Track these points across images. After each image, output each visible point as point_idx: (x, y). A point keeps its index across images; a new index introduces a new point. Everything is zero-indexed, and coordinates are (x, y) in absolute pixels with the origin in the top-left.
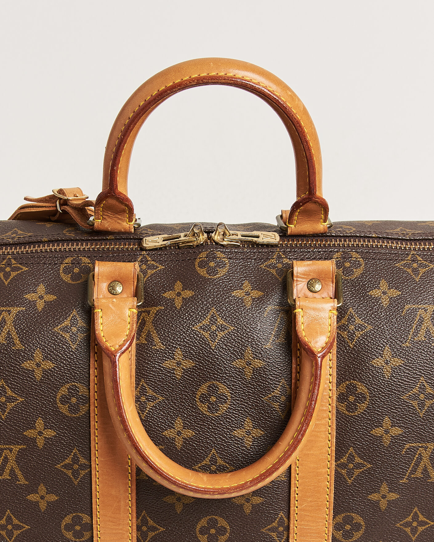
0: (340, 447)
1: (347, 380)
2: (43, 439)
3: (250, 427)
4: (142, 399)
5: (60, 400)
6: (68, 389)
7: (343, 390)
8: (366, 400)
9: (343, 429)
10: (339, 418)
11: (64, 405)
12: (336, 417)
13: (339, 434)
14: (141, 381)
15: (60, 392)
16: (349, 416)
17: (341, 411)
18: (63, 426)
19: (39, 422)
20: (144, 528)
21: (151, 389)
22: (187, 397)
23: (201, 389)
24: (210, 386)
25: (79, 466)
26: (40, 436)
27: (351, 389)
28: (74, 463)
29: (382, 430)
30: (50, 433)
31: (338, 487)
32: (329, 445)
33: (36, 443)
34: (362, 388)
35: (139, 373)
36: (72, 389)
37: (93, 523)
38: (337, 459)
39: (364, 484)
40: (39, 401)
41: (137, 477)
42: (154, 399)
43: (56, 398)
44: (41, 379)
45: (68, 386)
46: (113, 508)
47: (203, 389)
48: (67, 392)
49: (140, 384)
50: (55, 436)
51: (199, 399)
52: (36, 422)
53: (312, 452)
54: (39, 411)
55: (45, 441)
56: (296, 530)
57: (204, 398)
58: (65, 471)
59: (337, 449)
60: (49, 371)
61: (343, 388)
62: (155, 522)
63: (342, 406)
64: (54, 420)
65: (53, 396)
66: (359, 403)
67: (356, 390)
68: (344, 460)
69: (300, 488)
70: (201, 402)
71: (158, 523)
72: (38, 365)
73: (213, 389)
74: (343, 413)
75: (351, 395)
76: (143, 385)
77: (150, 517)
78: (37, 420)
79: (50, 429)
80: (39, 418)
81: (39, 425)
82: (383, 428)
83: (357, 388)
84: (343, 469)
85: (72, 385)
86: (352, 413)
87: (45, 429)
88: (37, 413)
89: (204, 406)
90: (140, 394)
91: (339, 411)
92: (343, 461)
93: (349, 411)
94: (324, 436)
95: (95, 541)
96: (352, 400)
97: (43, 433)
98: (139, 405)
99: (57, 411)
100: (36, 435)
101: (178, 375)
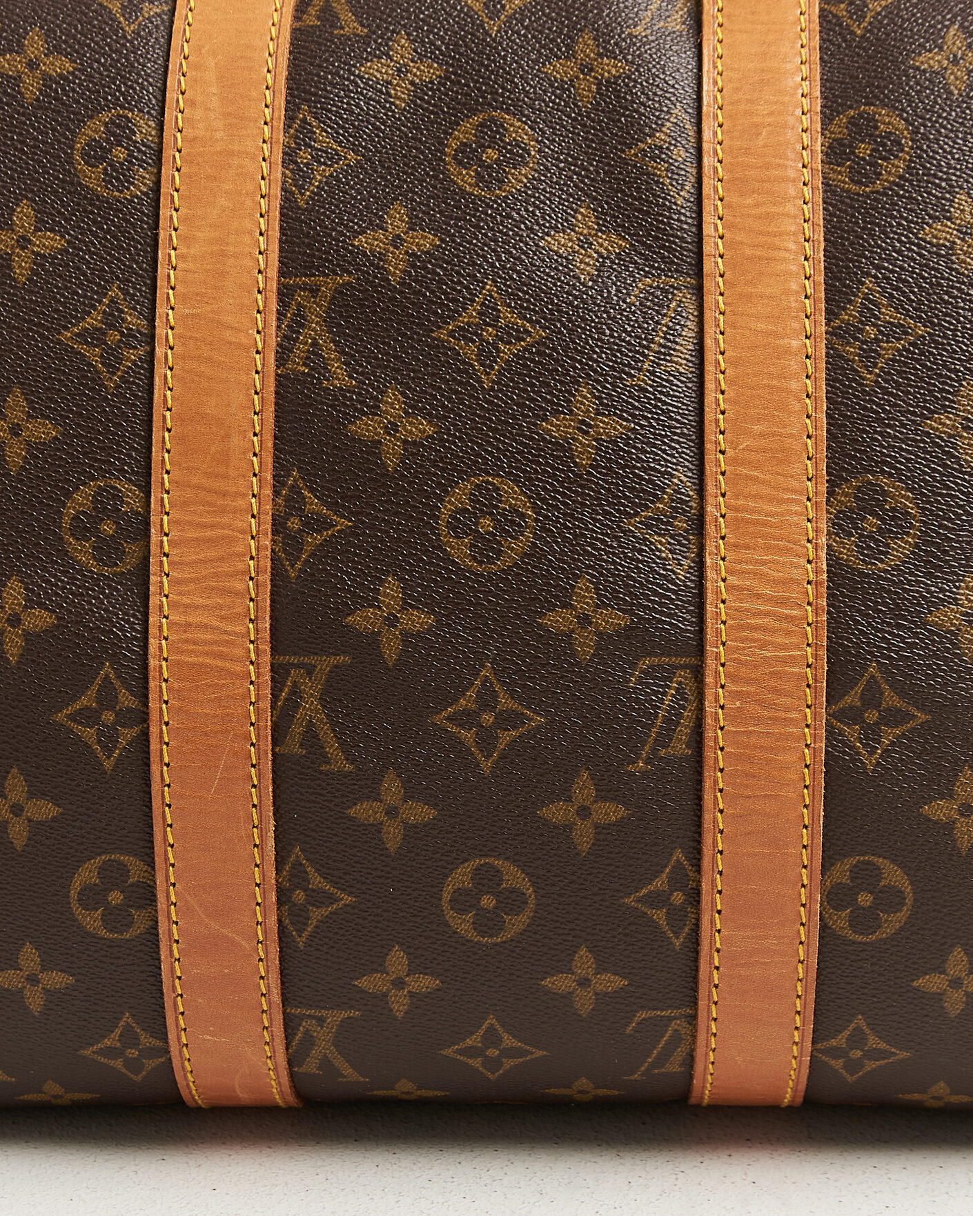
0: (839, 280)
1: (851, 107)
2: (29, 258)
3: (589, 227)
4: (301, 157)
5: (85, 155)
6: (106, 124)
7: (840, 133)
8: (902, 151)
9: (843, 230)
10: (831, 204)
11: (92, 166)
12: (824, 202)
13: (834, 244)
14: (299, 109)
15: (84, 134)
16: (858, 194)
17: (836, 186)
18: (88, 224)
19: (22, 212)
20: (294, 524)
21: (326, 132)
22: (422, 153)
23: (459, 131)
24: (481, 125)
25: (122, 334)
26: (23, 248)
27: (864, 128)
28: (111, 326)
29: (950, 228)
30: (49, 242)
31: (839, 396)
32: (808, 270)
33: (10, 268)
34: (889, 121)
35: (297, 89)
36: (118, 126)
37: (152, 506)
38: (830, 314)
39: (911, 386)
40: (28, 157)
41: (278, 367)
42: (333, 158)
43: (72, 148)
44: (37, 100)
45: (105, 116)
46: (209, 457)
47: (466, 131)
48: (103, 132)
49: (297, 118)
50: (64, 251)
51: (455, 157)
52: (15, 210)
53: (760, 289)
54: (25, 184)
55: (35, 264)
56: (723, 525)
57: (467, 155)
58: (83, 349)
59: (831, 285)
60: (61, 79)
61: (839, 127)
62: (325, 503)
63: (840, 173)
64: (63, 206)
65: (65, 144)
66: (884, 159)
67: (876, 128)
68: (851, 315)
69: (730, 393)
70: (460, 163)
71: (333, 506)
72: (32, 65)
73: (491, 133)
74: (843, 190)
75: (863, 141)
76: (304, 121)
77: (311, 490)
78: (18, 205)
79: (52, 230)
80: (25, 201)
81: (22, 219)
82: (952, 223)
83: (877, 121)
84: (848, 343)
85: (119, 116)
86: (868, 186)
87: (37, 229)
88: (19, 188)
89: (467, 174)
90: (296, 143)
91: (830, 185)
92: (846, 317)
93: (859, 183)
94: (793, 246)
95: (155, 564)
96: (865, 153)
97: (29, 241)
98: (292, 171)
99: (72, 184)
100: (13, 245)
101: (399, 98)
